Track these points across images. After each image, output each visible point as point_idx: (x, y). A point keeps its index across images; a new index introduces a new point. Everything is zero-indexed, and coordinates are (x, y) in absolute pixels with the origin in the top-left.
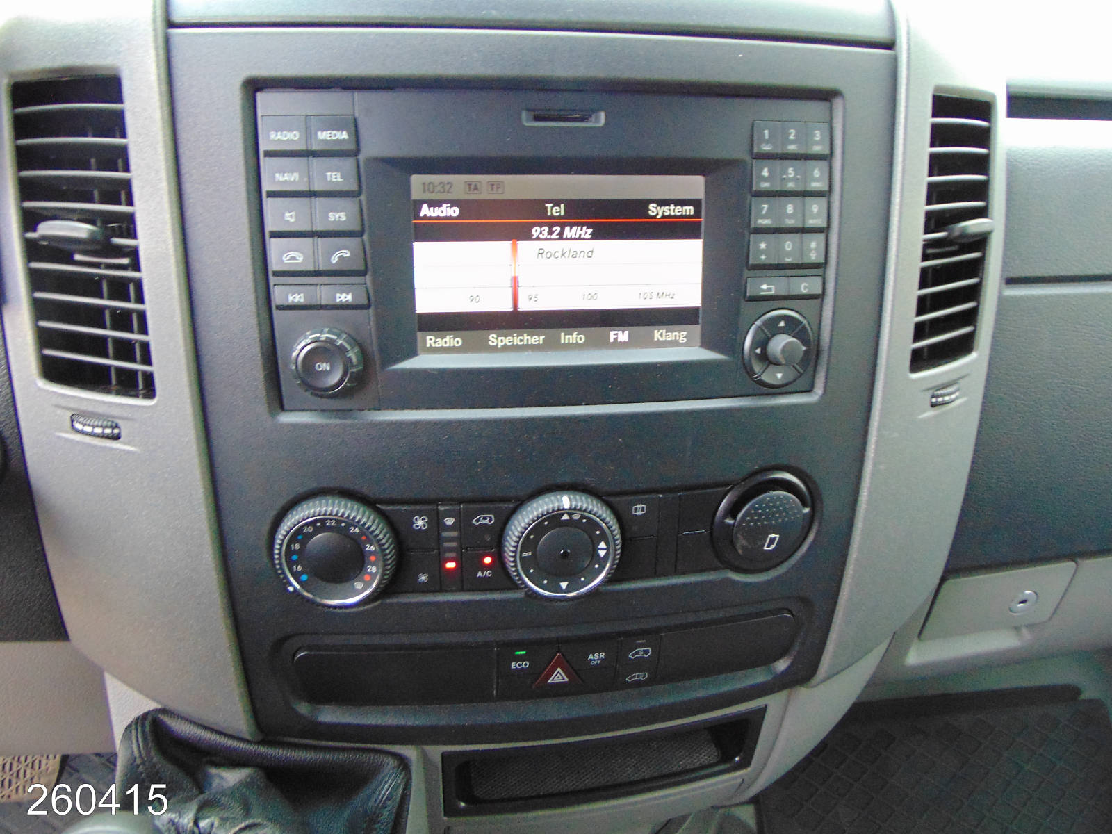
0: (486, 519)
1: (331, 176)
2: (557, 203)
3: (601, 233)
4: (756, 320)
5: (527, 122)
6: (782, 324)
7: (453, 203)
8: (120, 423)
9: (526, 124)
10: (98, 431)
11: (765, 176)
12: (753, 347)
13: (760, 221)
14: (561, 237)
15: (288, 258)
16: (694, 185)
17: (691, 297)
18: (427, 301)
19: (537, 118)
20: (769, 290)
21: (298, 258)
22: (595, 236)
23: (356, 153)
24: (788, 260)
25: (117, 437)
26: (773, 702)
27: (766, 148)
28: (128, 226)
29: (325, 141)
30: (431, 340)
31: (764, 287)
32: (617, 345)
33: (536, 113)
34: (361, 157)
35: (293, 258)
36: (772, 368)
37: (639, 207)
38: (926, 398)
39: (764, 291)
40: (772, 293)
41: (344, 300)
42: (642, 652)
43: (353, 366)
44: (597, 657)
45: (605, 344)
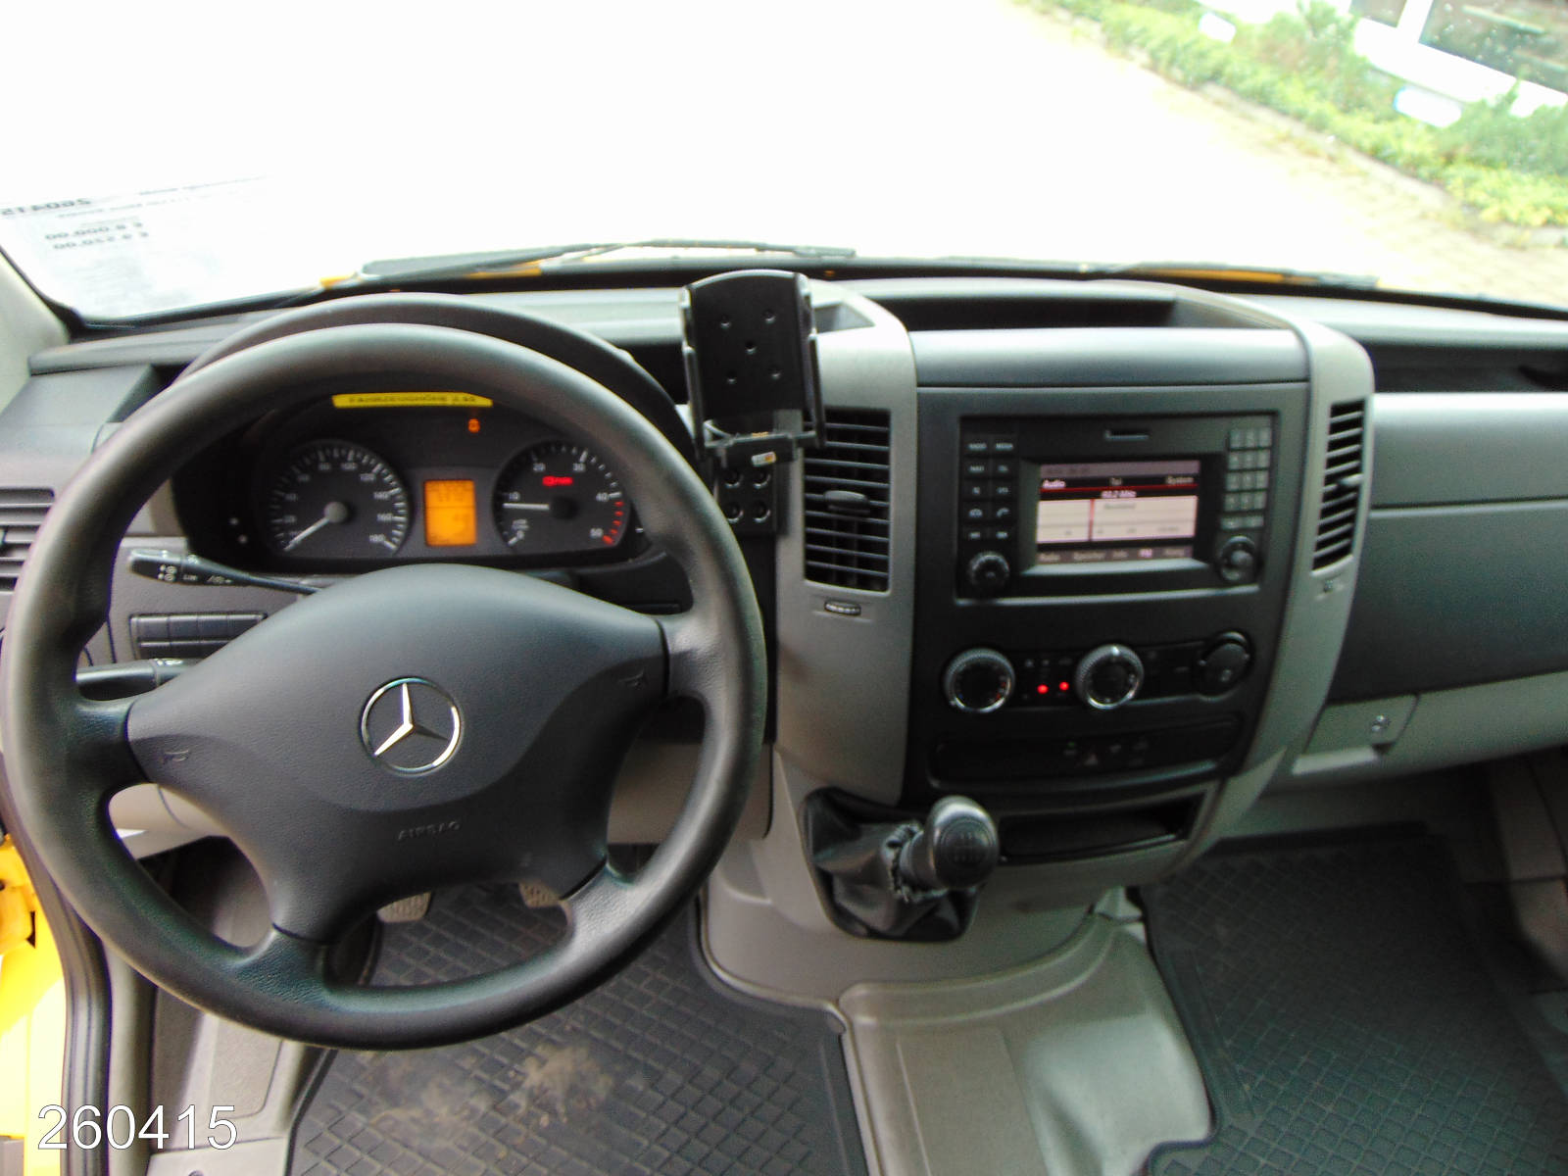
0: (1066, 661)
2: (1117, 478)
3: (1141, 494)
4: (1225, 543)
6: (1240, 545)
7: (1062, 480)
8: (863, 607)
9: (1108, 437)
10: (848, 610)
11: (1234, 460)
12: (1223, 559)
13: (1231, 486)
14: (1118, 497)
16: (1193, 467)
17: (1187, 530)
18: (1043, 536)
19: (1114, 434)
20: (1234, 525)
22: (1137, 496)
24: (1245, 508)
25: (856, 614)
26: (1210, 788)
27: (1236, 445)
28: (883, 495)
30: (1043, 557)
31: (1231, 524)
32: (1145, 558)
33: (1114, 431)
35: (976, 513)
36: (1233, 570)
37: (1161, 479)
38: (1320, 587)
39: (1231, 526)
40: (1235, 527)
41: (1003, 536)
42: (1142, 745)
44: (1115, 748)
45: (1137, 558)
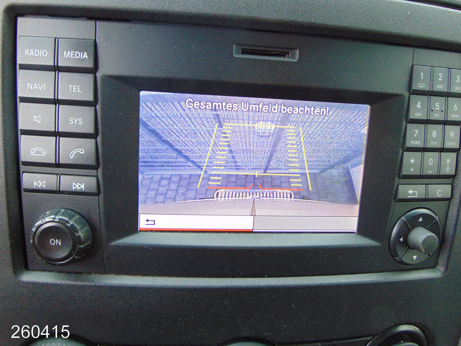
1: (72, 88)
4: (402, 216)
5: (237, 54)
6: (421, 220)
9: (235, 56)
11: (418, 108)
12: (398, 236)
13: (412, 142)
15: (34, 152)
19: (244, 52)
20: (414, 194)
21: (42, 152)
23: (94, 70)
24: (430, 172)
27: (421, 86)
29: (69, 59)
31: (411, 192)
33: (244, 47)
34: (99, 75)
35: (39, 152)
36: (410, 252)
39: (410, 195)
40: (416, 196)
41: (78, 188)
43: (81, 243)
